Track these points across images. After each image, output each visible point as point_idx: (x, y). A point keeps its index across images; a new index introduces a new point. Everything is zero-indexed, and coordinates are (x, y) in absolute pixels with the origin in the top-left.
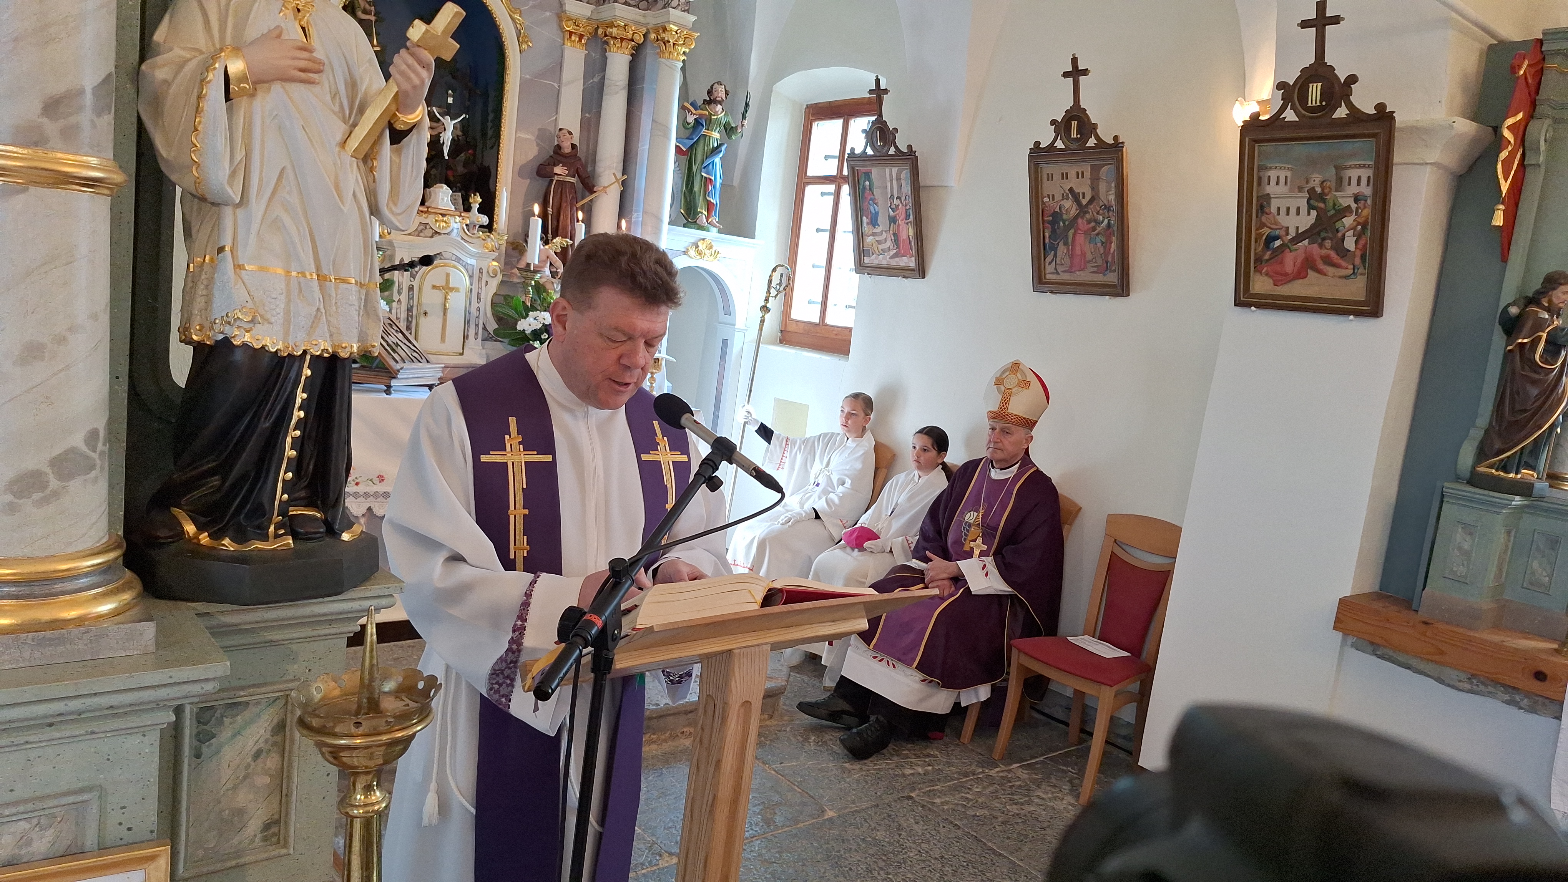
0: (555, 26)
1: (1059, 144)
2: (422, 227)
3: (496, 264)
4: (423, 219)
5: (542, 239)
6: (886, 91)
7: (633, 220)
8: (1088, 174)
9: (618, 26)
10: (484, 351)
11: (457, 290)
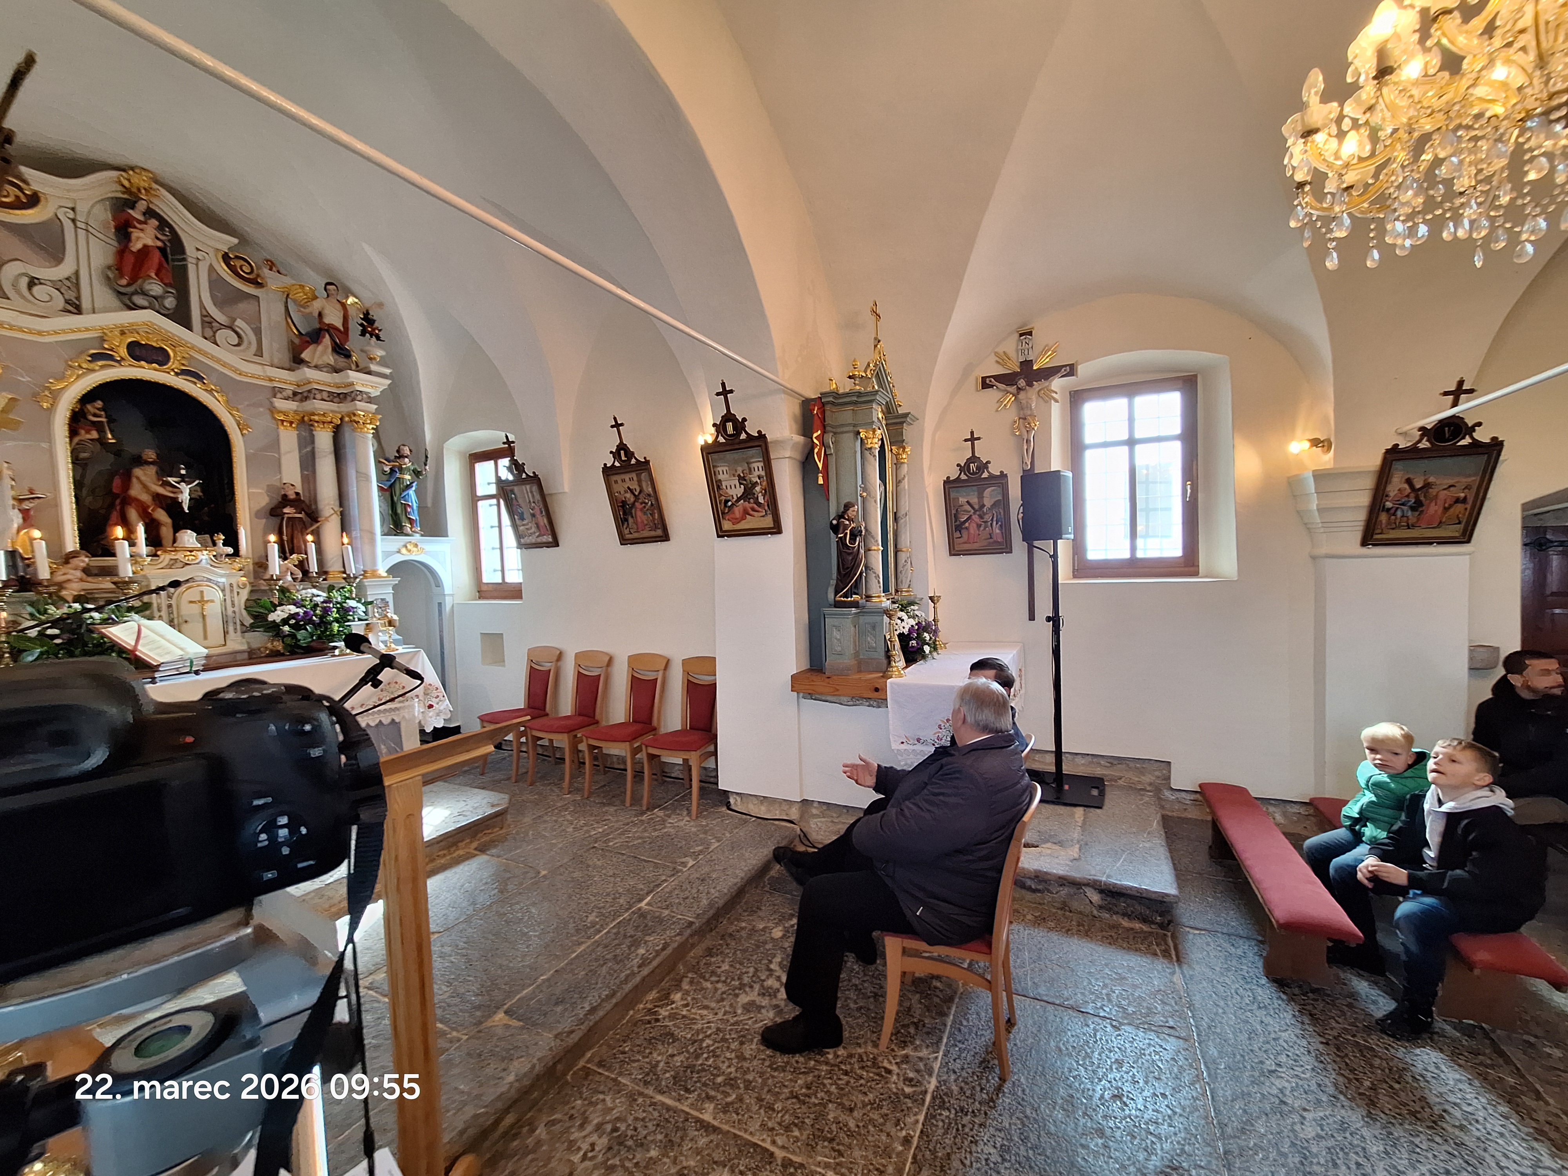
0: (269, 417)
1: (617, 464)
2: (172, 562)
3: (244, 579)
4: (173, 556)
5: (280, 557)
6: (513, 442)
7: (353, 536)
8: (635, 478)
9: (319, 415)
10: (244, 640)
11: (212, 601)
